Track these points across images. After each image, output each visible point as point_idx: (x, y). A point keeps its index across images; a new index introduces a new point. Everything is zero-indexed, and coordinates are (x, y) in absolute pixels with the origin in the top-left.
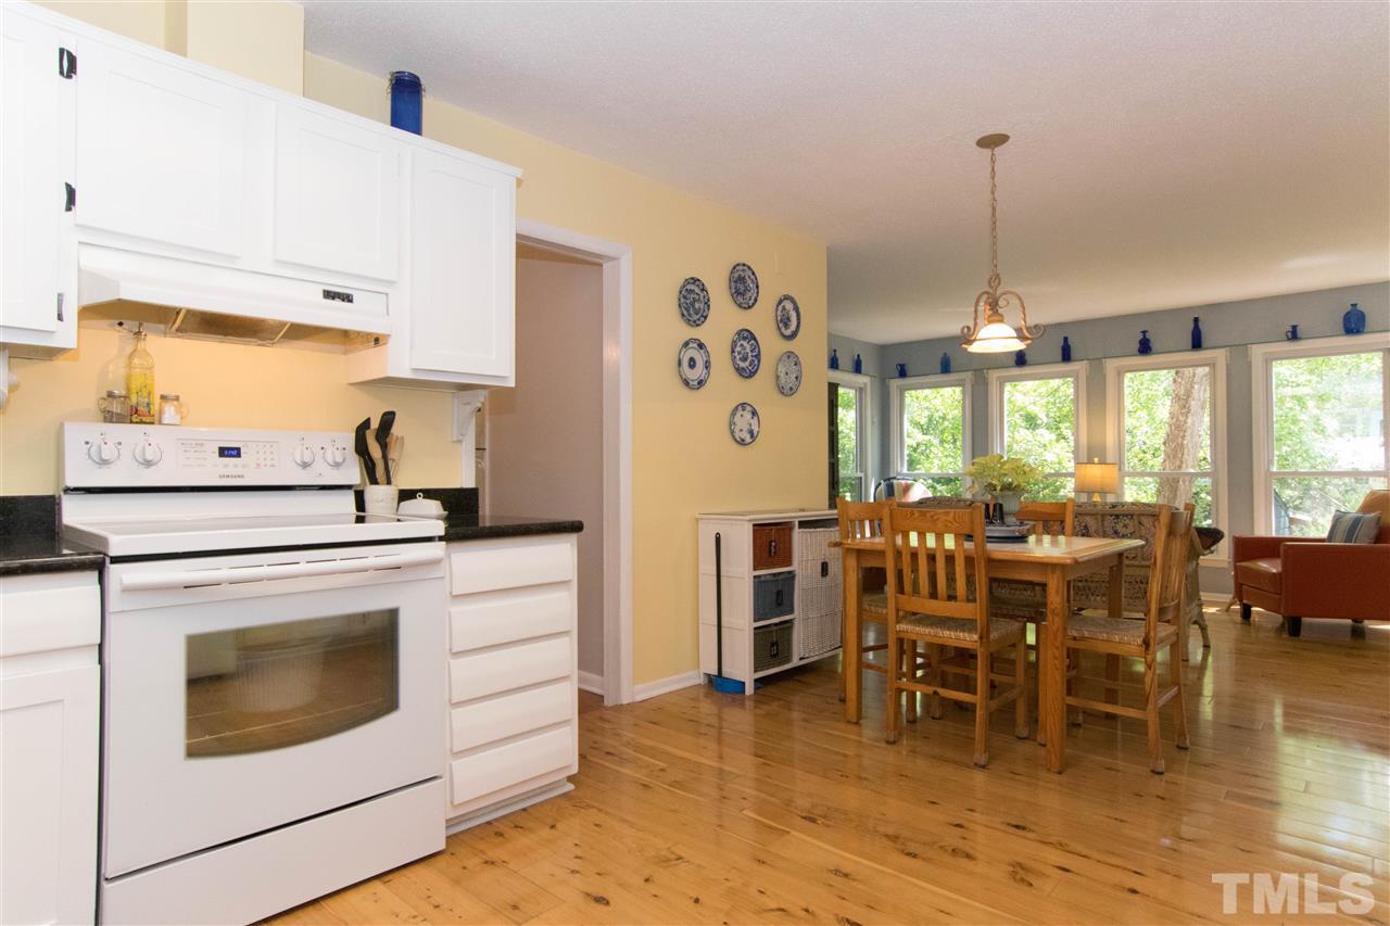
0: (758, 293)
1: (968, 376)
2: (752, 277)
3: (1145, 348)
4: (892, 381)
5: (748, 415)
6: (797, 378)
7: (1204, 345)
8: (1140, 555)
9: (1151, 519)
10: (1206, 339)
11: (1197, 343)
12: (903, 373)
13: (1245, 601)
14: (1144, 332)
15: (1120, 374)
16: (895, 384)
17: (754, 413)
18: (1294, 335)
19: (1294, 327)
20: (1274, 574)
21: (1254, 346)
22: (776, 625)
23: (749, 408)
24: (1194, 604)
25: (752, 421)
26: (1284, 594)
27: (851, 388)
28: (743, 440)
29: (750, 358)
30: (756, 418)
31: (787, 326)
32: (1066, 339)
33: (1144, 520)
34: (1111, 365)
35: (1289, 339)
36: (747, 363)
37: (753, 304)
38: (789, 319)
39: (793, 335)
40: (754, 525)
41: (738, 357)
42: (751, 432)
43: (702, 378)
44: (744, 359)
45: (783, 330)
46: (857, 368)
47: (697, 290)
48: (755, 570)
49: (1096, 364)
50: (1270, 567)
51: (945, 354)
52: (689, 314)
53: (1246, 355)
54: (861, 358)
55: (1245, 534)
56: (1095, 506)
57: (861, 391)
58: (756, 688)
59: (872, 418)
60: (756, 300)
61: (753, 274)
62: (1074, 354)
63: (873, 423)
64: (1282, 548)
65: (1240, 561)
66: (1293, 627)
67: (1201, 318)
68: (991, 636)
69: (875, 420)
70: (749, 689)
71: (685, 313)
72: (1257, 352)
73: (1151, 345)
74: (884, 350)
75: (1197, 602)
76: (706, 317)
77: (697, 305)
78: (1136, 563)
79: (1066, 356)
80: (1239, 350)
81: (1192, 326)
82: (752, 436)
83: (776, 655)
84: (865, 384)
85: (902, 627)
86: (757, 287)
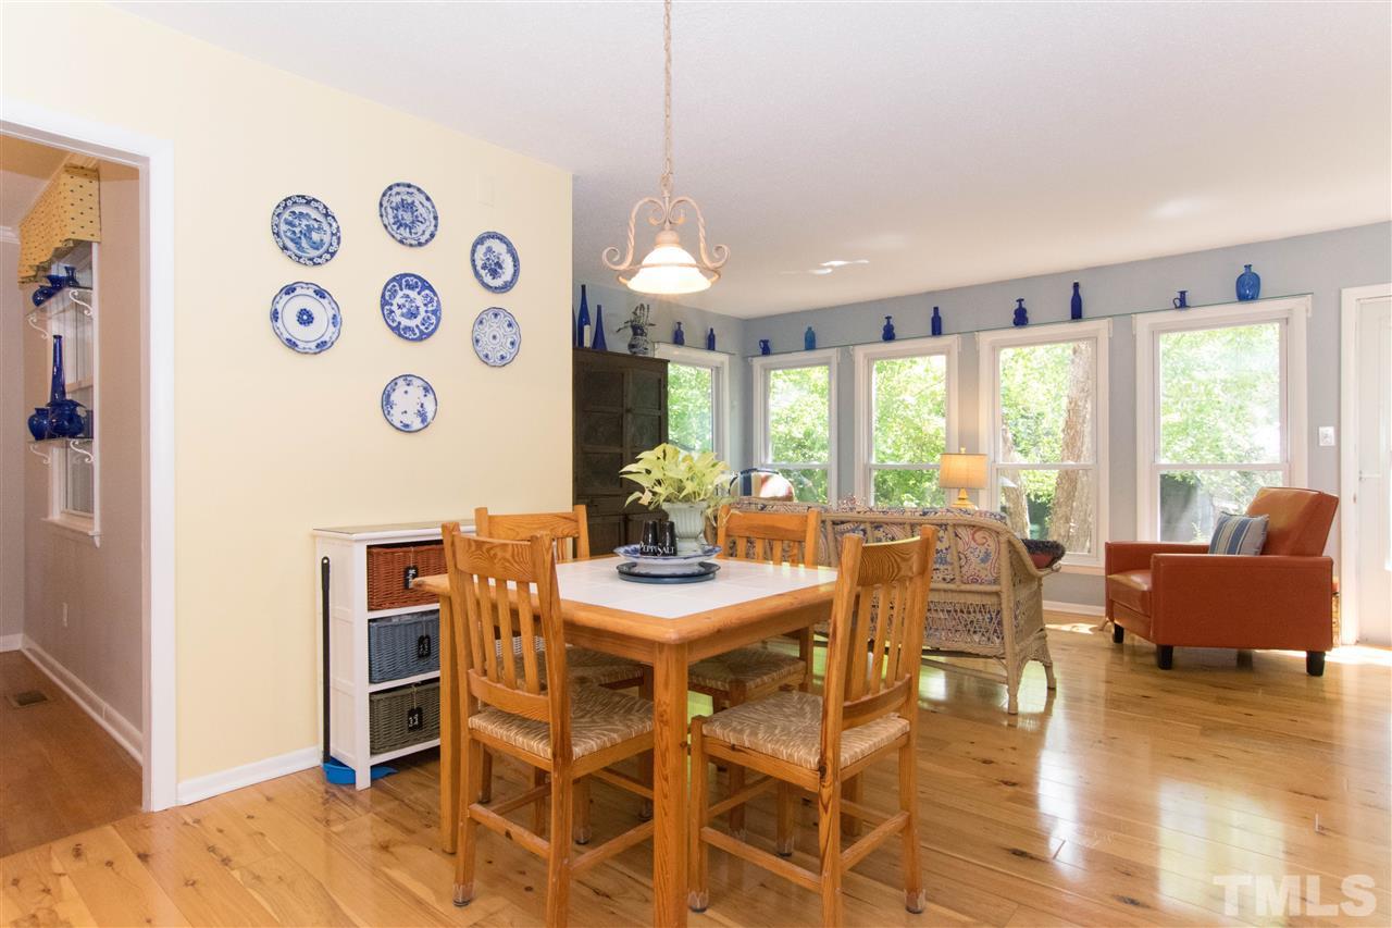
0: (436, 226)
1: (833, 353)
2: (427, 204)
3: (1021, 319)
4: (755, 360)
5: (416, 391)
6: (512, 344)
7: (1084, 314)
8: (957, 578)
9: (970, 531)
10: (1086, 309)
11: (1077, 313)
12: (766, 351)
13: (1116, 622)
14: (1020, 301)
15: (995, 349)
16: (759, 362)
17: (427, 389)
18: (1182, 303)
19: (1183, 293)
20: (1144, 592)
21: (1139, 316)
22: (417, 685)
23: (417, 382)
24: (1032, 638)
25: (423, 400)
26: (1153, 616)
27: (708, 367)
28: (407, 426)
29: (422, 314)
30: (430, 396)
31: (494, 274)
32: (936, 309)
33: (962, 532)
34: (985, 340)
35: (1176, 307)
36: (418, 321)
37: (427, 241)
38: (499, 265)
39: (507, 287)
40: (369, 547)
41: (398, 312)
42: (422, 415)
43: (326, 338)
44: (412, 315)
45: (488, 279)
46: (710, 344)
47: (314, 214)
48: (370, 609)
49: (969, 335)
50: (1140, 581)
51: (810, 329)
52: (300, 248)
53: (1130, 327)
54: (715, 332)
55: (1124, 538)
56: (904, 512)
57: (717, 370)
58: (373, 779)
59: (731, 402)
60: (432, 236)
61: (428, 199)
62: (945, 328)
63: (732, 407)
64: (1152, 560)
65: (1111, 574)
66: (1165, 659)
67: (1082, 285)
68: (577, 751)
69: (736, 403)
70: (363, 780)
71: (290, 245)
72: (1143, 323)
73: (1028, 315)
74: (747, 324)
75: (1036, 634)
76: (333, 254)
77: (315, 236)
78: (951, 586)
79: (937, 329)
80: (1123, 319)
81: (1072, 293)
82: (423, 421)
83: (420, 726)
84: (722, 363)
85: (476, 722)
86: (436, 218)
